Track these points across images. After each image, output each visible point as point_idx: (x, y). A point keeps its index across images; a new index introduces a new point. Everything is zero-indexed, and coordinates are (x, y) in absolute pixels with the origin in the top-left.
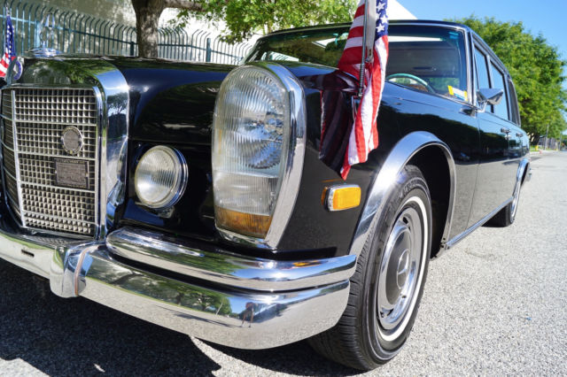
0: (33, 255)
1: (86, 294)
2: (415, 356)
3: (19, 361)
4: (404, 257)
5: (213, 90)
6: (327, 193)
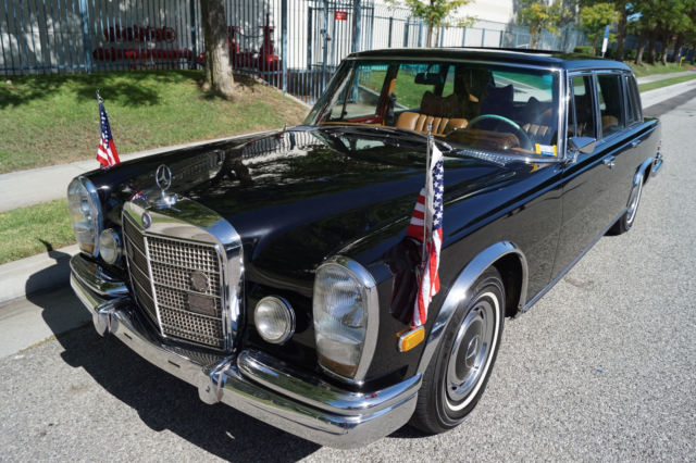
0: (178, 366)
1: (225, 400)
2: (484, 416)
3: (168, 431)
4: (474, 342)
5: (312, 271)
6: (398, 339)
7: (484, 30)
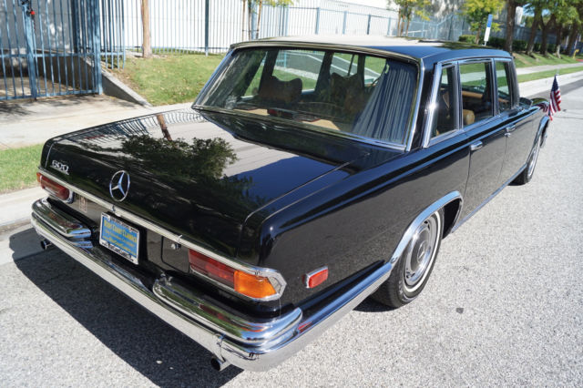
7: (370, 16)
